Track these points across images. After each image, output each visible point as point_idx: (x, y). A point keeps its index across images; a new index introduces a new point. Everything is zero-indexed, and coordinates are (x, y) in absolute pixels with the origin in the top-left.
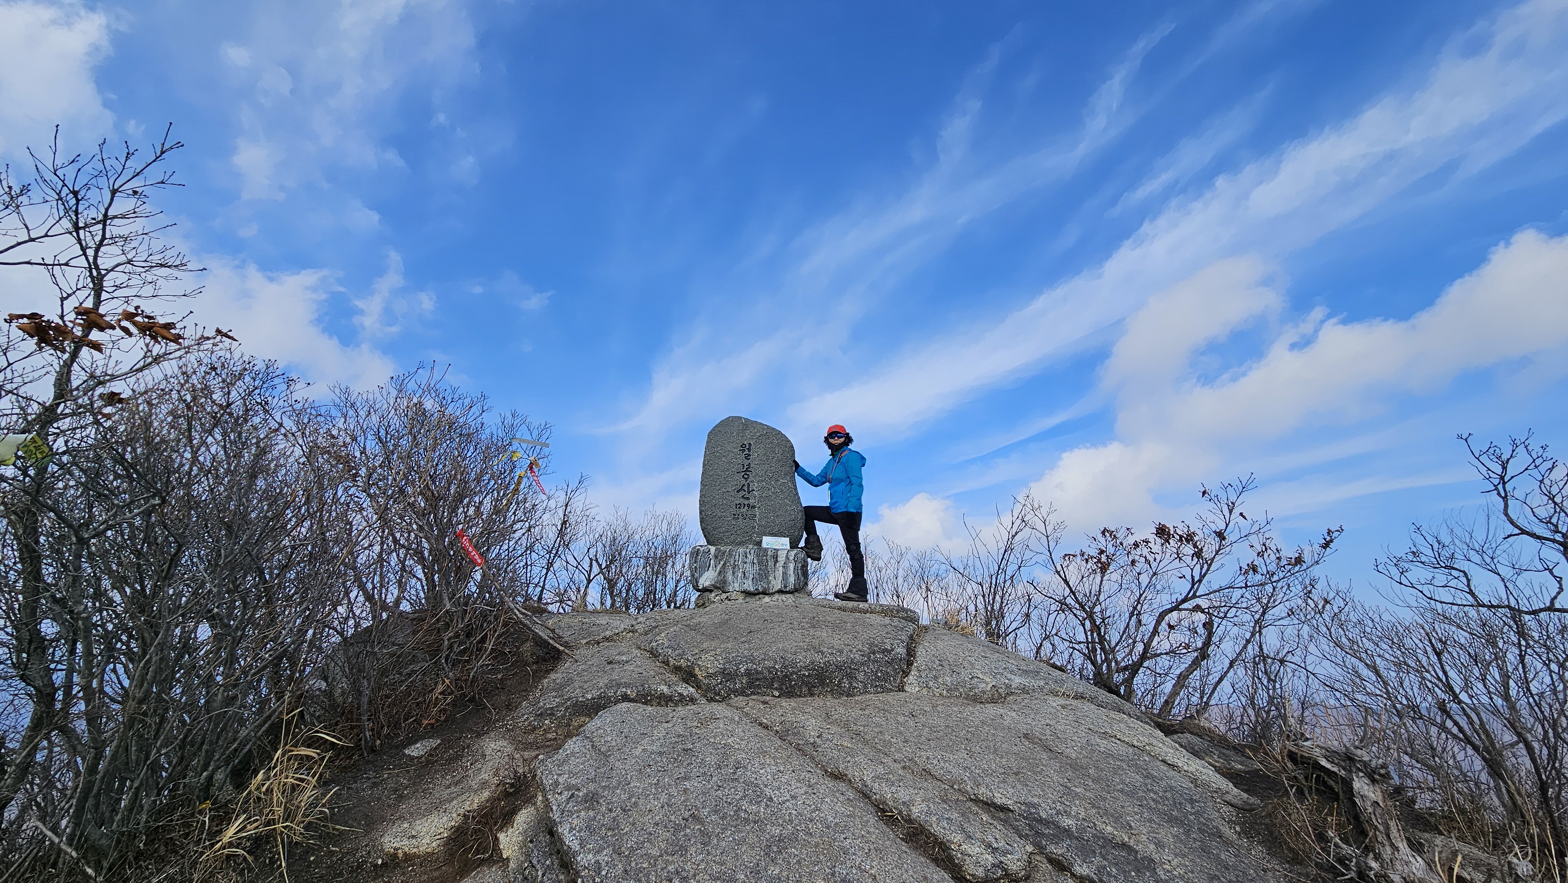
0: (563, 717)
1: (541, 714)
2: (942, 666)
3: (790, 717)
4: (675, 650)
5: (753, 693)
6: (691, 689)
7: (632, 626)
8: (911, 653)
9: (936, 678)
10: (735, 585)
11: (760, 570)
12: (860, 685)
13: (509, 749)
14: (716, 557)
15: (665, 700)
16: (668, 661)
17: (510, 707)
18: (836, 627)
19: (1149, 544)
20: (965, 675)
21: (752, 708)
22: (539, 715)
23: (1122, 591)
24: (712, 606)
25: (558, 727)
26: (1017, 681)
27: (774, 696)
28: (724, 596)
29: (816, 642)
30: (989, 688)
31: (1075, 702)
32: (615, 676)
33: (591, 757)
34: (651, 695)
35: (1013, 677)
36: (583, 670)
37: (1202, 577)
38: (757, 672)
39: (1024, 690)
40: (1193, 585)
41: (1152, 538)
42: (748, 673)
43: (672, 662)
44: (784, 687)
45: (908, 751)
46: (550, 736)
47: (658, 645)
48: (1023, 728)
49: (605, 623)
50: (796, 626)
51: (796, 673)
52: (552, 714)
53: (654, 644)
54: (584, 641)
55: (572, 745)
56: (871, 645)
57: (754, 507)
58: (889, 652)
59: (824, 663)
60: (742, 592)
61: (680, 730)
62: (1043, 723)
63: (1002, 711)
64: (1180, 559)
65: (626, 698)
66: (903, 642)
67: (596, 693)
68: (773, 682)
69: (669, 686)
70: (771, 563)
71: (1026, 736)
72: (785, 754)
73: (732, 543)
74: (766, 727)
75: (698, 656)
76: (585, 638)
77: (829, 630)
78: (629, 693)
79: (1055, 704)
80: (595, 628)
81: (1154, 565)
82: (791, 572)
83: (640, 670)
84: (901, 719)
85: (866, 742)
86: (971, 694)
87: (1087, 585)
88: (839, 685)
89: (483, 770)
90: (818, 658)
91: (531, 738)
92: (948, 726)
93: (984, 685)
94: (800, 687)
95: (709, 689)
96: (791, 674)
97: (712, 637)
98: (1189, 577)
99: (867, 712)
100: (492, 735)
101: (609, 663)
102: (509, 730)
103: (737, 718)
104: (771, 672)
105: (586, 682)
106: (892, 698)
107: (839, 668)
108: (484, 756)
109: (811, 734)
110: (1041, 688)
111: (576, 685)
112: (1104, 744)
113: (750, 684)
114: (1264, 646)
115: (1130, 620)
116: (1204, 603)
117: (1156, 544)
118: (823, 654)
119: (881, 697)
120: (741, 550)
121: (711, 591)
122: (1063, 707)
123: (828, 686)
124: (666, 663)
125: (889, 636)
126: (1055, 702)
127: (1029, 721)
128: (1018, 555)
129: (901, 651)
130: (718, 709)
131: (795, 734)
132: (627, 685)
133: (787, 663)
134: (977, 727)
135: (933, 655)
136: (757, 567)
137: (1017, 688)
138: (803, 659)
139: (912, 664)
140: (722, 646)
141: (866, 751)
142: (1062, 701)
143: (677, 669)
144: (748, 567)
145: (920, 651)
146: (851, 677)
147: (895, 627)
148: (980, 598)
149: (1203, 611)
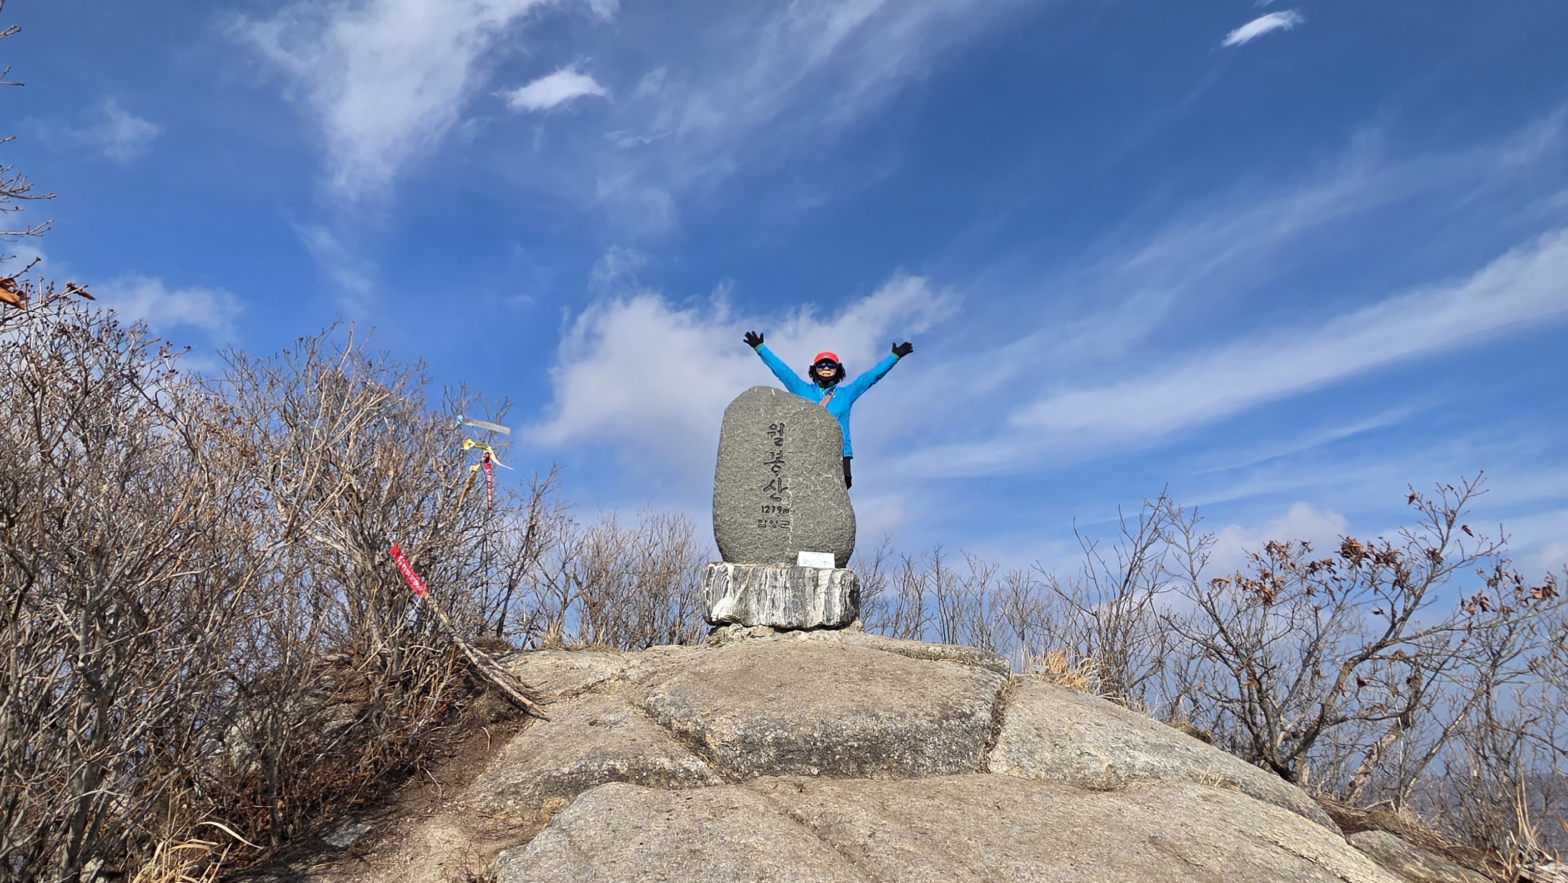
0: (531, 796)
1: (502, 792)
2: (1039, 736)
3: (832, 807)
4: (679, 708)
5: (784, 770)
6: (701, 763)
7: (623, 671)
8: (997, 717)
9: (1031, 753)
10: (761, 616)
11: (794, 596)
12: (928, 762)
13: (460, 840)
14: (735, 579)
15: (666, 778)
16: (670, 722)
17: (460, 782)
18: (897, 680)
19: (1333, 567)
20: (1071, 751)
21: (784, 793)
22: (500, 793)
23: (1293, 631)
24: (730, 645)
25: (524, 810)
26: (1142, 759)
27: (811, 775)
28: (746, 631)
29: (868, 702)
30: (1103, 769)
31: (1223, 793)
32: (600, 743)
33: (569, 858)
34: (648, 770)
35: (1137, 754)
36: (558, 733)
37: (1408, 613)
38: (790, 742)
39: (1154, 773)
40: (1394, 625)
41: (1336, 558)
42: (777, 743)
43: (676, 725)
44: (825, 763)
45: (991, 858)
46: (514, 821)
47: (657, 701)
48: (1150, 829)
49: (587, 665)
50: (843, 678)
51: (841, 744)
52: (517, 793)
53: (652, 699)
54: (558, 692)
55: (543, 841)
56: (944, 706)
57: (787, 511)
58: (968, 717)
59: (880, 731)
60: (770, 626)
61: (685, 822)
62: (1176, 821)
63: (1120, 803)
64: (1377, 589)
65: (614, 775)
66: (987, 703)
67: (574, 766)
68: (810, 755)
69: (672, 758)
70: (809, 589)
71: (1153, 840)
72: (823, 860)
73: (757, 559)
74: (800, 821)
75: (709, 719)
76: (560, 688)
77: (887, 684)
78: (618, 766)
79: (1193, 795)
80: (572, 674)
81: (1339, 596)
82: (837, 601)
83: (633, 735)
84: (983, 812)
85: (935, 845)
86: (1080, 776)
87: (1244, 622)
88: (899, 762)
89: (427, 867)
90: (871, 723)
91: (490, 823)
92: (1045, 824)
93: (1098, 764)
94: (847, 764)
95: (724, 762)
96: (835, 746)
97: (729, 692)
98: (1388, 612)
99: (937, 802)
100: (438, 819)
101: (591, 724)
102: (460, 813)
103: (761, 808)
104: (807, 742)
105: (561, 750)
106: (971, 782)
107: (900, 738)
108: (428, 848)
109: (860, 832)
110: (1176, 770)
111: (549, 753)
112: (1259, 854)
113: (780, 759)
114: (1493, 713)
115: (1303, 670)
116: (1410, 651)
117: (1343, 567)
118: (878, 718)
119: (956, 780)
120: (769, 570)
121: (728, 625)
122: (1206, 799)
123: (884, 762)
124: (668, 725)
125: (968, 694)
126: (1195, 791)
127: (1158, 818)
128: (1149, 577)
129: (984, 715)
130: (736, 794)
131: (839, 832)
132: (616, 756)
133: (829, 730)
134: (1085, 827)
135: (1028, 722)
136: (790, 593)
137: (1143, 769)
138: (851, 726)
139: (999, 733)
140: (742, 704)
141: (935, 857)
142: (1203, 790)
143: (683, 734)
144: (779, 593)
145: (1010, 717)
146: (916, 751)
147: (978, 680)
148: (1095, 635)
149: (1407, 660)
